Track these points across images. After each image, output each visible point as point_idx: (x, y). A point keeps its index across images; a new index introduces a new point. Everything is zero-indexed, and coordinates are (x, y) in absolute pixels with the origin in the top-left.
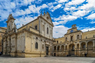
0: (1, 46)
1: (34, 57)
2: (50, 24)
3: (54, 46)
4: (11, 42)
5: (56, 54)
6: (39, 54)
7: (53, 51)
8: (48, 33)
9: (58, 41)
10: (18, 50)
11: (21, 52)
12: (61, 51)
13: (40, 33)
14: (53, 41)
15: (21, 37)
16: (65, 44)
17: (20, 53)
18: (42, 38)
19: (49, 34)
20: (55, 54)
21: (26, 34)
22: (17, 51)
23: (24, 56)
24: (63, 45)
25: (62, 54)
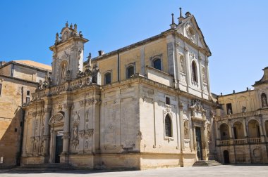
0: (16, 130)
1: (163, 167)
2: (199, 49)
3: (220, 123)
4: (76, 117)
5: (232, 153)
6: (175, 154)
7: (218, 143)
8: (195, 79)
9: (229, 106)
10: (106, 143)
11: (122, 150)
12: (250, 143)
13: (174, 81)
14: (213, 106)
15: (118, 101)
16: (260, 116)
17: (118, 154)
18: (181, 97)
19: (199, 84)
20: (226, 153)
21: (141, 91)
22: (99, 149)
23: (135, 165)
24: (253, 118)
25: (257, 153)
